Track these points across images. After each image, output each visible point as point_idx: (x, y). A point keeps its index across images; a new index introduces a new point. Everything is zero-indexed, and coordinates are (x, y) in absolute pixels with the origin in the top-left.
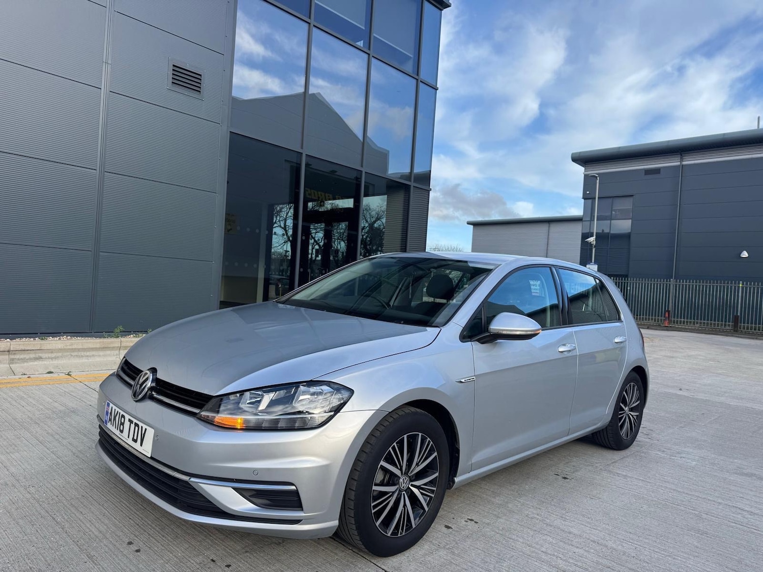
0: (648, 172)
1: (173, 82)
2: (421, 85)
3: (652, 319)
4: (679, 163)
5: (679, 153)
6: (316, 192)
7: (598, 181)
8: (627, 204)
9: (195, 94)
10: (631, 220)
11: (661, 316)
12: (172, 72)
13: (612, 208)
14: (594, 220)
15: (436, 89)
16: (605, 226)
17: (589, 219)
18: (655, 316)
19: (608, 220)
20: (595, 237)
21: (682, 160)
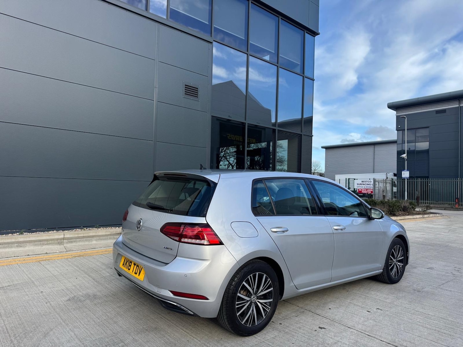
0: (438, 112)
1: (185, 94)
2: (306, 79)
3: (447, 204)
4: (458, 106)
5: (457, 99)
6: (234, 136)
7: (406, 120)
8: (425, 132)
9: (195, 99)
10: (428, 142)
11: (453, 201)
12: (185, 88)
13: (416, 135)
14: (405, 143)
15: (313, 80)
16: (412, 146)
17: (401, 143)
18: (449, 201)
19: (414, 143)
20: (406, 154)
21: (460, 104)
